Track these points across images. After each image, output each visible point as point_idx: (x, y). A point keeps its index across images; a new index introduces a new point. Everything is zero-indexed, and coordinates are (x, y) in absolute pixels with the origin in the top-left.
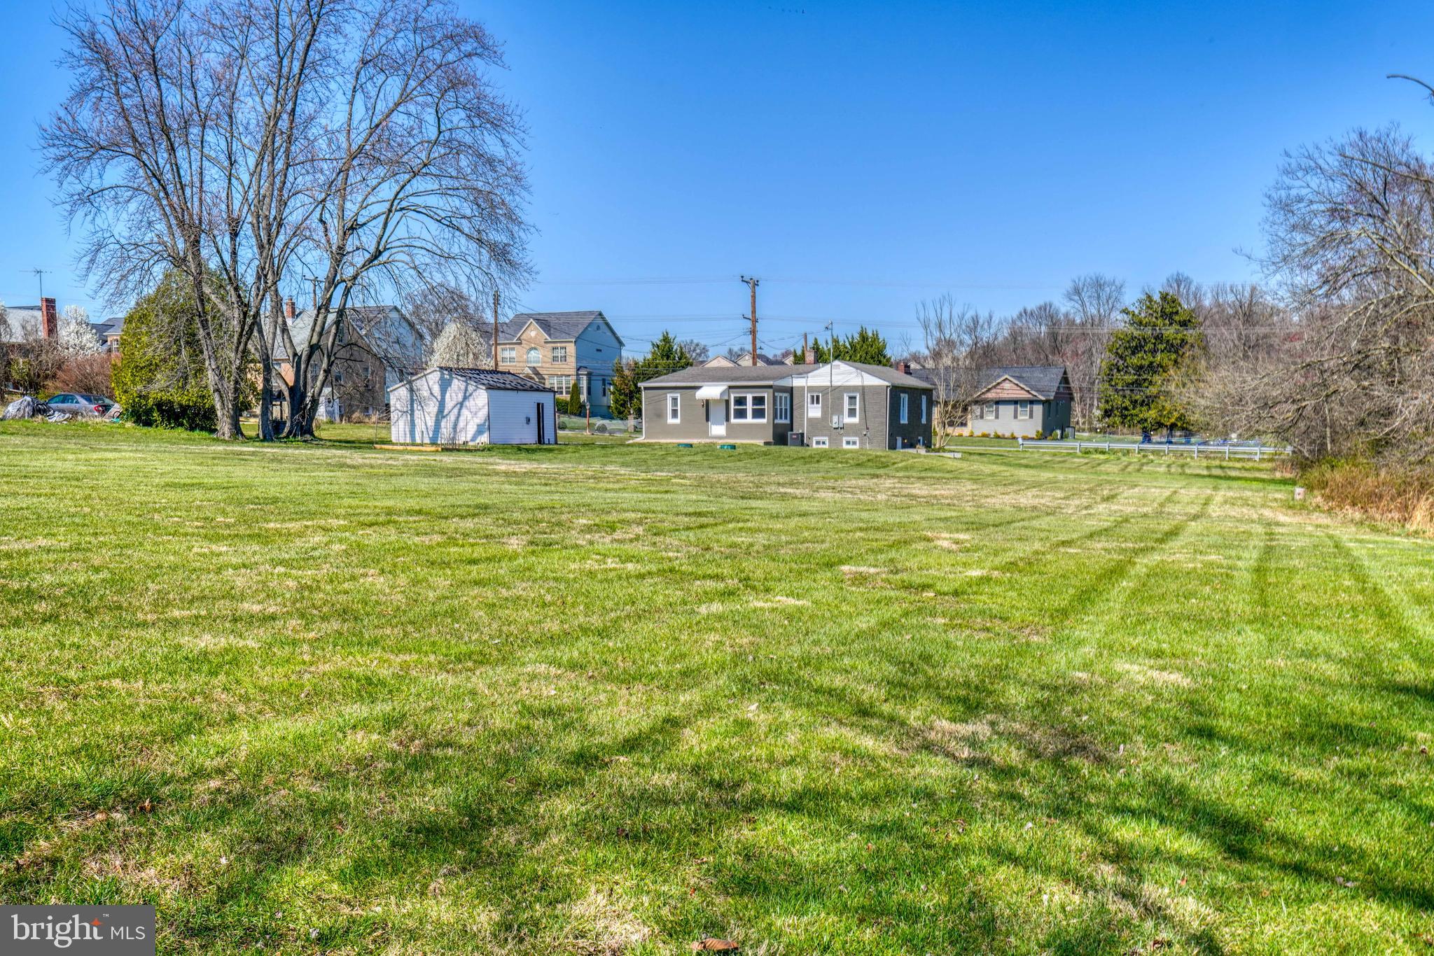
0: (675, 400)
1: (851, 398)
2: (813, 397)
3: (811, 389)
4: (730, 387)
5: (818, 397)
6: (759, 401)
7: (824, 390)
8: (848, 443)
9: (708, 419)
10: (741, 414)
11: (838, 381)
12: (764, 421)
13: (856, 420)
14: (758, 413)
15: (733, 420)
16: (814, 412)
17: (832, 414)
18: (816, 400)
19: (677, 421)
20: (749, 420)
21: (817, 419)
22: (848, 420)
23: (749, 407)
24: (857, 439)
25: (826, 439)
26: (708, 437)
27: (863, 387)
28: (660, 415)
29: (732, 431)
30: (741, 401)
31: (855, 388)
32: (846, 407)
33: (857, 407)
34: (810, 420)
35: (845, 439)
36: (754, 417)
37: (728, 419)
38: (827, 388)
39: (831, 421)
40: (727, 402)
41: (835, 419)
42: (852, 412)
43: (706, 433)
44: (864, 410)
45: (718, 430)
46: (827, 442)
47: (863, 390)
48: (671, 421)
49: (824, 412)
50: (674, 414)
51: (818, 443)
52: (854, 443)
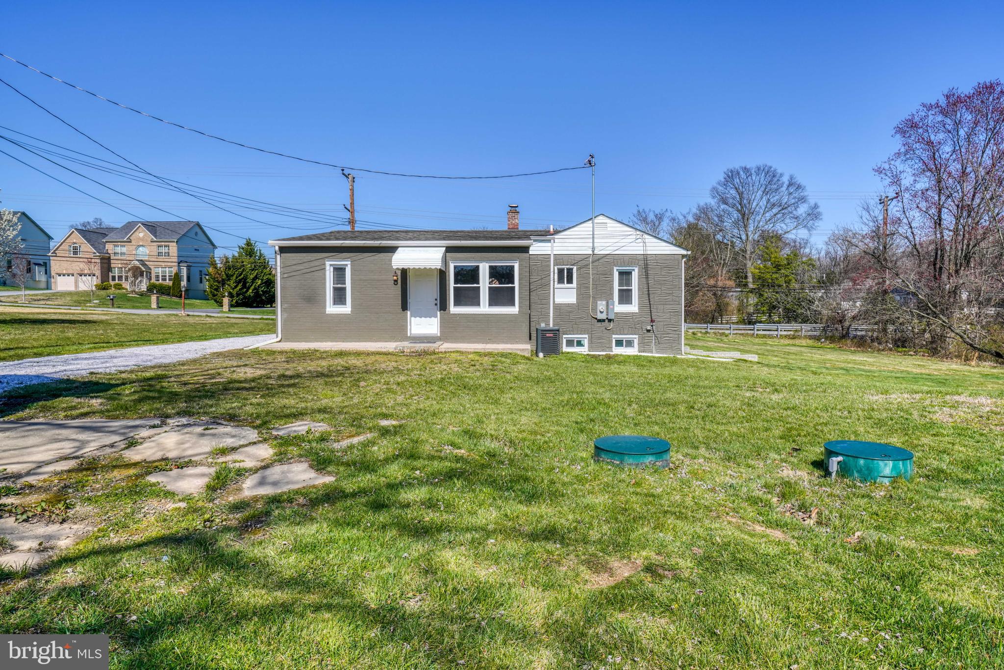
0: (339, 272)
1: (621, 273)
2: (561, 271)
3: (559, 259)
4: (449, 249)
5: (570, 271)
6: (501, 274)
7: (582, 261)
8: (619, 343)
9: (405, 307)
10: (468, 297)
11: (605, 247)
12: (514, 310)
13: (633, 308)
14: (500, 297)
15: (453, 309)
16: (566, 295)
17: (595, 298)
18: (565, 276)
19: (346, 309)
20: (484, 308)
21: (569, 305)
22: (619, 308)
24: (635, 337)
25: (585, 337)
26: (405, 338)
27: (645, 257)
28: (313, 298)
29: (451, 328)
30: (468, 276)
31: (632, 259)
32: (616, 287)
33: (635, 287)
34: (558, 307)
35: (615, 337)
36: (493, 302)
37: (443, 306)
39: (595, 309)
40: (442, 274)
41: (601, 305)
42: (625, 297)
43: (400, 332)
44: (647, 293)
45: (423, 326)
46: (586, 342)
47: (646, 263)
48: (332, 309)
49: (581, 295)
50: (339, 297)
51: (570, 343)
52: (630, 343)
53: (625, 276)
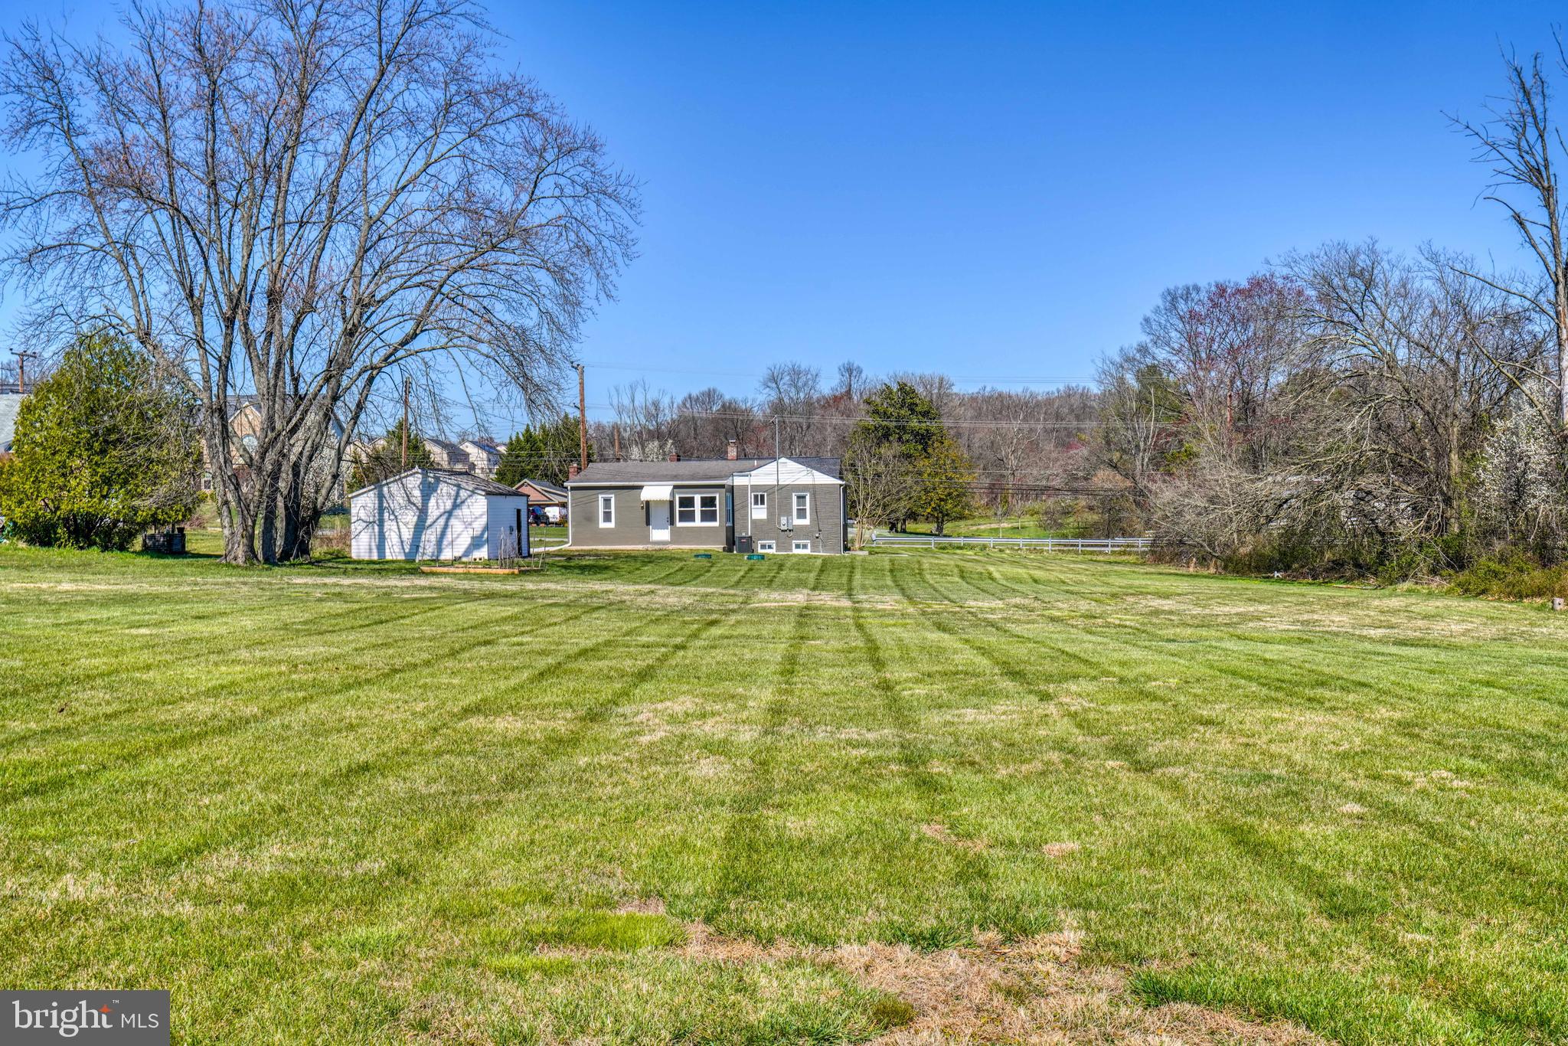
0: (607, 501)
1: (799, 497)
2: (756, 497)
3: (755, 488)
4: (675, 487)
5: (762, 497)
6: (708, 502)
7: (769, 489)
8: (798, 546)
9: (648, 523)
10: (688, 516)
11: (786, 480)
12: (716, 524)
13: (806, 522)
14: (708, 516)
15: (679, 524)
16: (759, 513)
17: (780, 515)
18: (759, 500)
19: (611, 525)
20: (698, 523)
21: (761, 520)
22: (797, 522)
23: (698, 507)
24: (808, 542)
25: (773, 543)
26: (649, 542)
27: (814, 486)
28: (591, 518)
29: (677, 536)
30: (687, 502)
31: (805, 488)
32: (795, 507)
33: (808, 507)
34: (754, 522)
35: (794, 542)
36: (703, 520)
37: (672, 522)
38: (774, 486)
39: (779, 523)
40: (672, 503)
41: (784, 520)
42: (801, 514)
43: (646, 539)
44: (815, 510)
45: (660, 535)
46: (774, 546)
47: (814, 489)
48: (602, 525)
49: (770, 513)
50: (607, 517)
51: (763, 547)
52: (805, 547)
53: (801, 498)
